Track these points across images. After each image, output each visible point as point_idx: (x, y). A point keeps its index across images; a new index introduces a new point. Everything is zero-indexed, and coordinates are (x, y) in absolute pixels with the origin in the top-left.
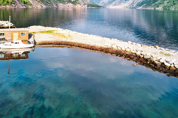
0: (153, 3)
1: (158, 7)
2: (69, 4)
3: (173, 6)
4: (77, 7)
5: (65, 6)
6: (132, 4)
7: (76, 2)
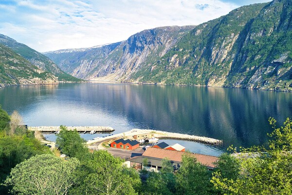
0: (152, 76)
1: (160, 82)
2: (34, 78)
3: (177, 80)
4: (48, 83)
5: (30, 82)
6: (123, 75)
7: (46, 76)
